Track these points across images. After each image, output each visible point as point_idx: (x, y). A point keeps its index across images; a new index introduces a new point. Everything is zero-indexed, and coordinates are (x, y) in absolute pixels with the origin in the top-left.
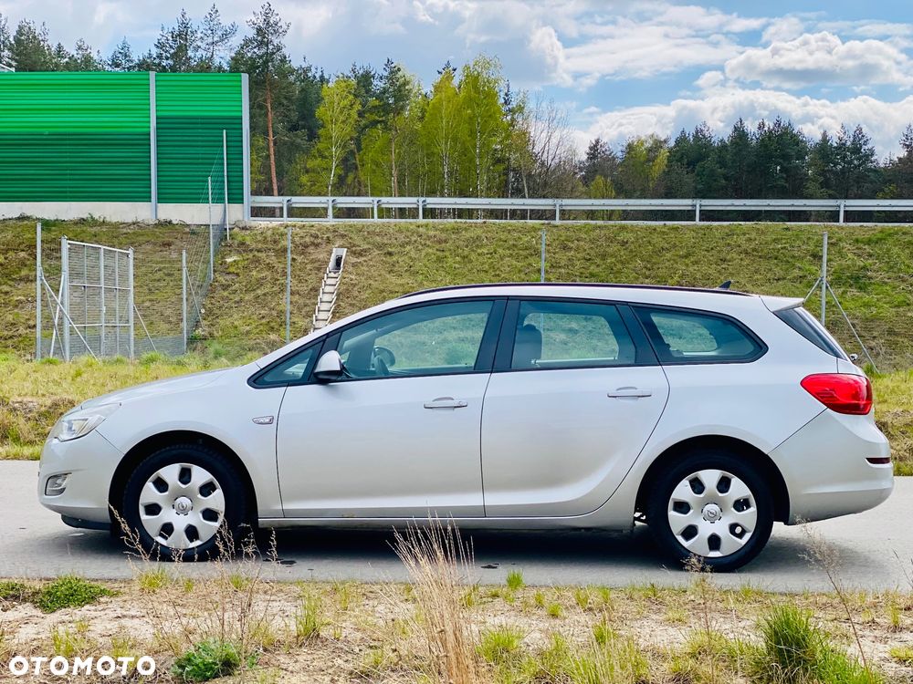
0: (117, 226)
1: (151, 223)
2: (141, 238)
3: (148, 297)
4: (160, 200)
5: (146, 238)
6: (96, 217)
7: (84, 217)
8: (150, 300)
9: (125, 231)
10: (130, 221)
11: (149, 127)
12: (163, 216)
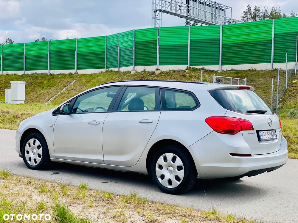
0: (259, 71)
1: (270, 70)
2: (266, 75)
3: (264, 95)
4: (274, 62)
5: (268, 75)
6: (253, 69)
7: (250, 69)
8: (265, 96)
9: (261, 73)
10: (264, 70)
11: (272, 38)
12: (275, 67)
